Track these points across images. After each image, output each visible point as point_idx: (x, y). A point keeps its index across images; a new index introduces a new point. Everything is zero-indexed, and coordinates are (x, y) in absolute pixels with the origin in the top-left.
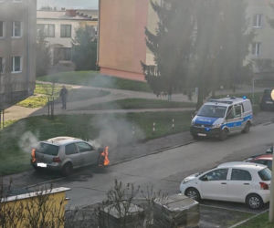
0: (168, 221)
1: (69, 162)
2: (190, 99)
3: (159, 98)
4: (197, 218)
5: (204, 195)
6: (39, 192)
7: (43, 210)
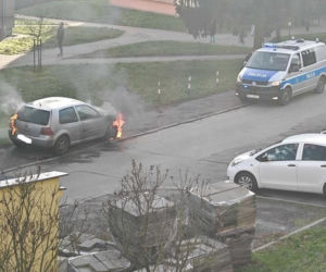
0: (210, 221)
1: (65, 135)
2: (242, 41)
3: (197, 40)
4: (252, 216)
5: (262, 182)
6: (21, 179)
7: (26, 204)
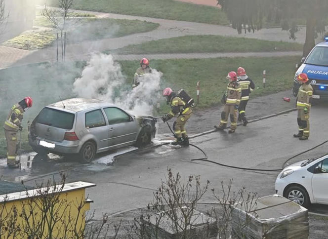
3: (243, 35)
6: (43, 190)
7: (49, 218)
